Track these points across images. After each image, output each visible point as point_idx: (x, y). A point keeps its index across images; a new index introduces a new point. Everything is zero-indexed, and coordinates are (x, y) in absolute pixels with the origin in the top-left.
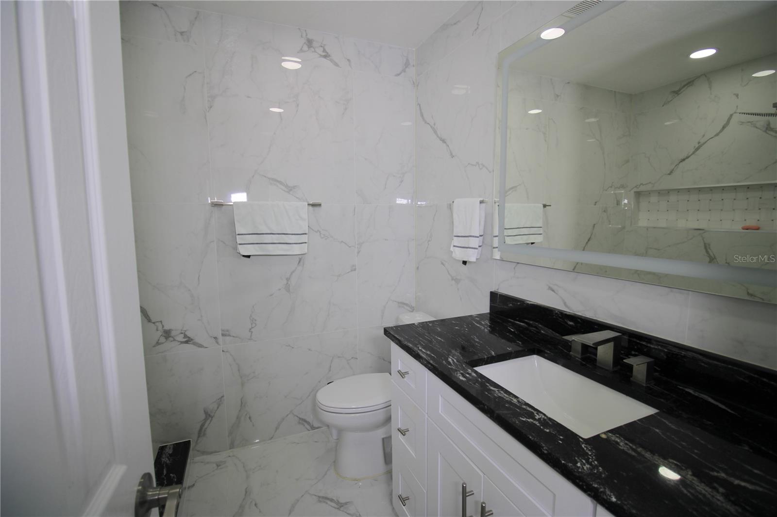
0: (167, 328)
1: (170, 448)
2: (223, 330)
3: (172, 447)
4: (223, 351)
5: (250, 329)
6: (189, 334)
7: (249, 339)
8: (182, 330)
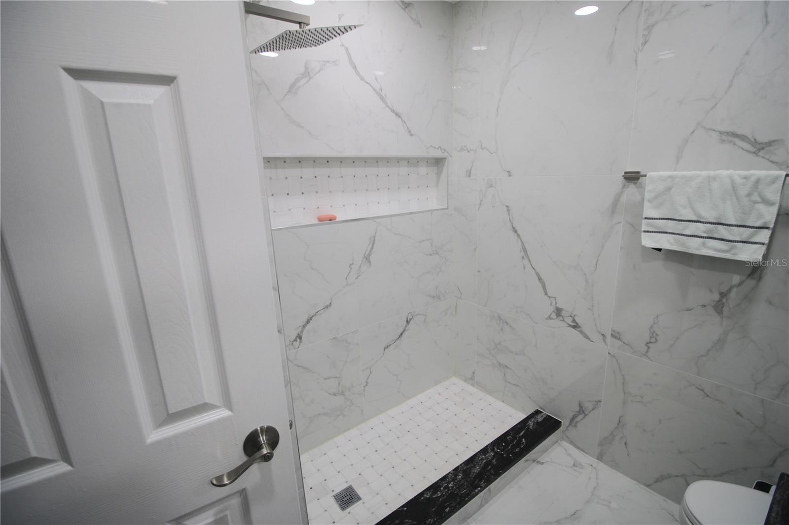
0: (559, 306)
1: (542, 416)
2: (613, 331)
3: (544, 416)
4: (609, 353)
5: (647, 343)
6: (578, 320)
7: (644, 355)
8: (572, 313)
